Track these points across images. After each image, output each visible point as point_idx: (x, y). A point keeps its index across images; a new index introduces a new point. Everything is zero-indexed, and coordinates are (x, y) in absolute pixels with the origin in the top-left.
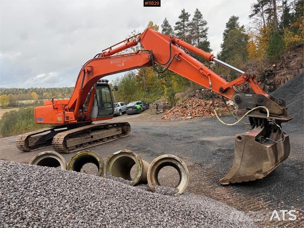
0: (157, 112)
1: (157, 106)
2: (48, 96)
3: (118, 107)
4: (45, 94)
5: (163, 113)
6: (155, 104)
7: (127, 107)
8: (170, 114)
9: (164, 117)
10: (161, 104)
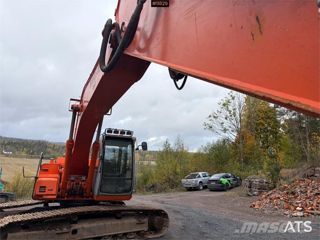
0: (249, 193)
1: (251, 184)
2: (149, 158)
3: (198, 179)
4: (147, 156)
5: (258, 195)
6: (247, 181)
7: (209, 180)
8: (265, 201)
9: (254, 203)
10: (256, 181)
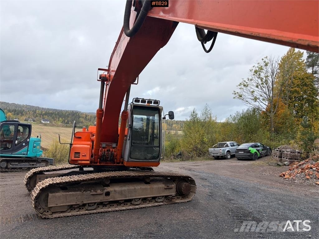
0: (279, 163)
1: (281, 154)
2: (177, 127)
3: (226, 148)
4: (174, 125)
5: (289, 165)
6: (277, 150)
7: (237, 150)
8: (296, 170)
9: (284, 173)
10: (288, 151)
